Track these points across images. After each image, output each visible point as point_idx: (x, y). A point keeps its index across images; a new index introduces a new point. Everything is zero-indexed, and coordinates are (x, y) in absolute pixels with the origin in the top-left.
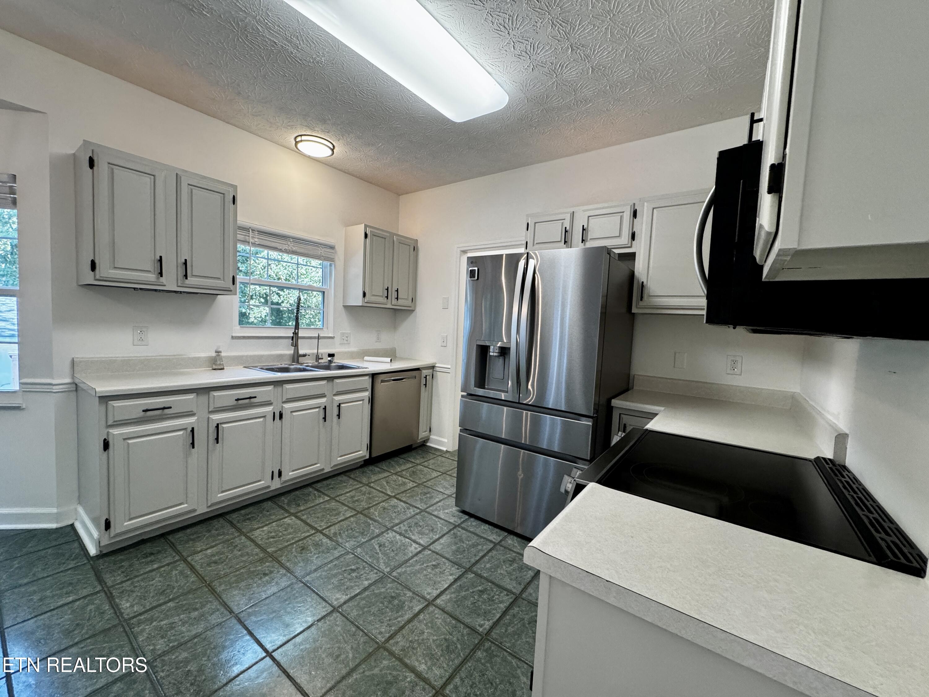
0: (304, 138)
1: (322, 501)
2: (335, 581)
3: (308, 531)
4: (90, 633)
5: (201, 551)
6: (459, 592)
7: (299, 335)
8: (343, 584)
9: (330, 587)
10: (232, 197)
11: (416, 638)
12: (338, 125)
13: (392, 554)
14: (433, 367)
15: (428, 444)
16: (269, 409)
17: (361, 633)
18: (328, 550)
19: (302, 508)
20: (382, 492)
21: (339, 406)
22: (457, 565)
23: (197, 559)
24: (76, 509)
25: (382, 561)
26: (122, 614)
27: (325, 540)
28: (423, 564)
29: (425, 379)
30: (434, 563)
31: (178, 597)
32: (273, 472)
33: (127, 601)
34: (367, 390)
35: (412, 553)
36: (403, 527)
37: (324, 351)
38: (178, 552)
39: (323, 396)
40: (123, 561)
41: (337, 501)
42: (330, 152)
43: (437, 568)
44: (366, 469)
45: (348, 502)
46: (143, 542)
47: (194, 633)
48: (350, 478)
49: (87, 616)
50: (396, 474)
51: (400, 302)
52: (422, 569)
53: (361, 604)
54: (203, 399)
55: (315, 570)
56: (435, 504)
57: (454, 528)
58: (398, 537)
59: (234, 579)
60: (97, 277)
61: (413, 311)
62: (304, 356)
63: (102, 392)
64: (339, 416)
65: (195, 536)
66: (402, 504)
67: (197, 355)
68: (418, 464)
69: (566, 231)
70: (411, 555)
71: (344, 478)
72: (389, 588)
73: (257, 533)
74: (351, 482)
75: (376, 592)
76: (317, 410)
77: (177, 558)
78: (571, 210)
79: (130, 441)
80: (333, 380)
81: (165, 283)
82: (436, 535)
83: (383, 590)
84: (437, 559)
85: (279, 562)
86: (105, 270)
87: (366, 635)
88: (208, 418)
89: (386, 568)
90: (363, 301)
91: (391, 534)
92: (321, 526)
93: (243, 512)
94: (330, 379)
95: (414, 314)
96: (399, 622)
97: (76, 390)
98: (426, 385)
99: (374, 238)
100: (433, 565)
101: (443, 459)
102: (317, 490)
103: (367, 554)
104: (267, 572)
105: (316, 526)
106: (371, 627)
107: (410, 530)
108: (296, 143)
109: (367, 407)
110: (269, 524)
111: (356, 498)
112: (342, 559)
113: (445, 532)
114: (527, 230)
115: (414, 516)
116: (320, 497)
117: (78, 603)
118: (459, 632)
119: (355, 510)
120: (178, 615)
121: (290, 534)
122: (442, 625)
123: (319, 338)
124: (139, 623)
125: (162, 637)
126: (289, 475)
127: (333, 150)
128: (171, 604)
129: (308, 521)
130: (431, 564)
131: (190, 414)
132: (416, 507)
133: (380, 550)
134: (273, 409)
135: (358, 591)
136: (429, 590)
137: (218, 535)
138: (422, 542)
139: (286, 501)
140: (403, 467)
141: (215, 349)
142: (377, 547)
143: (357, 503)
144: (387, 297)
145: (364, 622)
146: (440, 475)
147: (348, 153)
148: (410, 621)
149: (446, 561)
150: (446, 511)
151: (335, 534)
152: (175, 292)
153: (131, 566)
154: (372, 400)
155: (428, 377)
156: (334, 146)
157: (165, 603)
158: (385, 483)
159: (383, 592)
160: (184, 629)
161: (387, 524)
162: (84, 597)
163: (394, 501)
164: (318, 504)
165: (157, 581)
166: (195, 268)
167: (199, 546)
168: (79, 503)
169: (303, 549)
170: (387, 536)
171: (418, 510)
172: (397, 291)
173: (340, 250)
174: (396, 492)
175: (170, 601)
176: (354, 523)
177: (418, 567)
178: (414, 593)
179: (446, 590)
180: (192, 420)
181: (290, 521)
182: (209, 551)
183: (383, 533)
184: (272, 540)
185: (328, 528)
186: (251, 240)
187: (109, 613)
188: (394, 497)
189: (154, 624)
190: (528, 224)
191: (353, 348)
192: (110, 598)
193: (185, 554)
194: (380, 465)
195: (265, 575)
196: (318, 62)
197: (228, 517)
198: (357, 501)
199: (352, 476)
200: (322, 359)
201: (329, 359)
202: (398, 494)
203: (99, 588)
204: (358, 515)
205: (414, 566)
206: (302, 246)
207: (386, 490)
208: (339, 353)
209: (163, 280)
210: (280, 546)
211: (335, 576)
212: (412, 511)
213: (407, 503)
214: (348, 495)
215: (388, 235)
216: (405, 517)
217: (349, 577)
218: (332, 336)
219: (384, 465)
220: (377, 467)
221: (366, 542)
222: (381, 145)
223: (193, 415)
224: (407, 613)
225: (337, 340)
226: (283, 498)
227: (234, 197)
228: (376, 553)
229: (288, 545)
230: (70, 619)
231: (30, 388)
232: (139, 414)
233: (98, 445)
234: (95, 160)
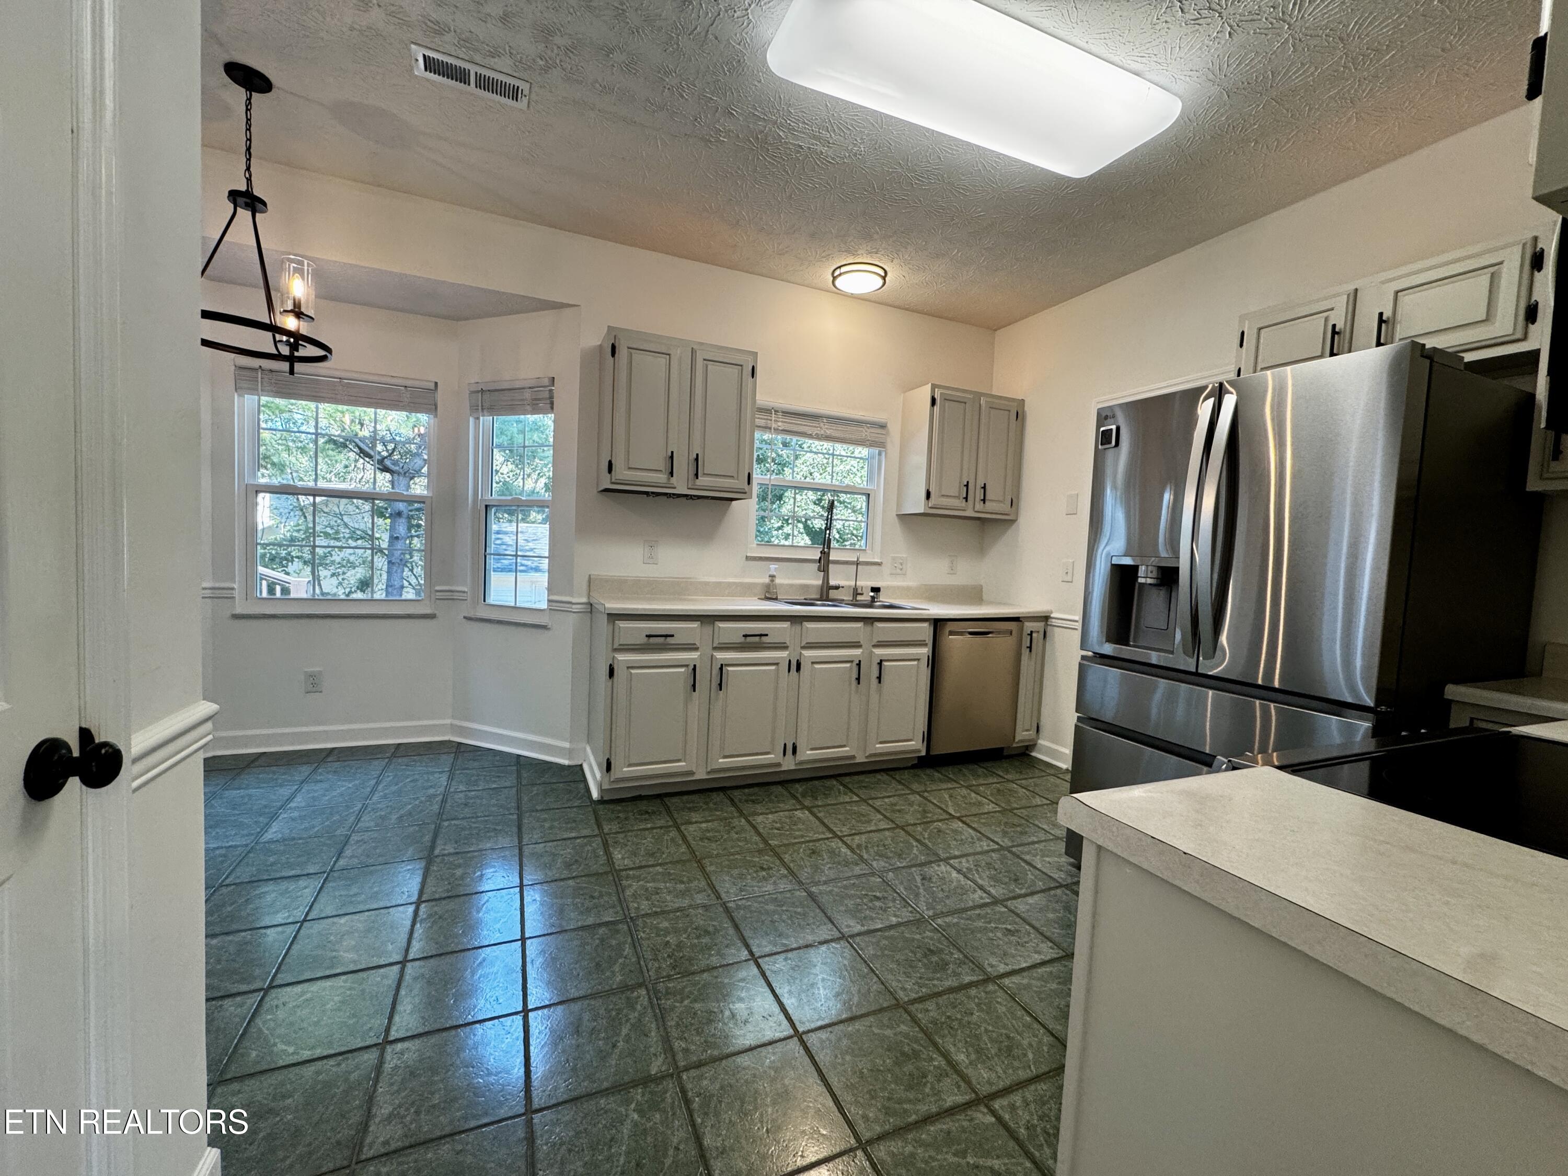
0: (843, 269)
1: (847, 799)
2: (850, 903)
3: (823, 833)
4: (586, 872)
5: (696, 822)
6: (1046, 982)
7: (831, 558)
8: (860, 911)
9: (843, 908)
10: (750, 368)
11: (959, 1016)
12: (891, 237)
13: (940, 895)
14: (1046, 618)
15: (1034, 754)
16: (784, 654)
17: (875, 979)
18: (847, 864)
19: (820, 804)
20: (942, 809)
21: (880, 664)
22: (1051, 941)
23: (691, 830)
24: (585, 749)
25: (922, 899)
26: (613, 863)
27: (844, 850)
28: (990, 922)
29: (1029, 637)
30: (1009, 927)
31: (667, 863)
32: (785, 745)
33: (620, 852)
34: (926, 645)
35: (973, 901)
36: (965, 864)
37: (866, 583)
38: (672, 817)
39: (857, 645)
40: (619, 812)
41: (869, 804)
42: (881, 282)
43: (1013, 935)
44: (919, 772)
45: (886, 809)
46: (640, 798)
47: (677, 905)
48: (894, 778)
49: (584, 855)
50: (968, 787)
51: (990, 506)
52: (986, 928)
53: (882, 944)
54: (708, 630)
55: (825, 883)
56: (1028, 844)
57: (1057, 887)
58: (954, 874)
59: (727, 863)
60: (613, 480)
61: (1013, 521)
62: (837, 588)
63: (609, 609)
64: (879, 678)
65: (691, 805)
66: (971, 831)
67: (706, 579)
68: (1008, 781)
69: (1334, 332)
70: (971, 904)
71: (884, 777)
72: (927, 937)
73: (760, 819)
74: (894, 784)
75: (907, 935)
76: (848, 665)
77: (671, 823)
78: (1351, 287)
79: (633, 671)
80: (872, 624)
81: (675, 485)
82: (1021, 889)
83: (918, 937)
84: (1016, 924)
85: (781, 859)
86: (621, 472)
87: (882, 983)
88: (712, 656)
89: (928, 909)
90: (926, 505)
91: (943, 868)
92: (841, 831)
93: (747, 791)
94: (869, 621)
95: (1016, 524)
96: (934, 985)
97: (591, 612)
98: (1030, 648)
99: (947, 404)
100: (1006, 929)
101: (1058, 781)
102: (844, 786)
103: (902, 883)
104: (765, 866)
105: (834, 829)
106: (890, 977)
107: (977, 870)
108: (834, 278)
109: (925, 673)
110: (776, 812)
111: (898, 808)
112: (864, 880)
113: (1038, 889)
114: (1241, 345)
115: (988, 852)
116: (845, 794)
117: (578, 841)
118: (1035, 1036)
119: (892, 821)
120: (665, 882)
121: (799, 830)
122: (1005, 1015)
123: (857, 563)
124: (628, 877)
125: (647, 899)
126: (807, 754)
127: (884, 278)
128: (659, 869)
129: (826, 821)
130: (1004, 926)
131: (692, 648)
132: (993, 841)
133: (923, 884)
134: (789, 655)
135: (880, 926)
136: (993, 961)
137: (716, 810)
138: (993, 891)
139: (800, 790)
140: (981, 781)
142: (918, 879)
143: (898, 815)
144: (966, 499)
145: (882, 966)
146: (1047, 805)
147: (907, 278)
148: (951, 990)
149: (1032, 931)
150: (1047, 859)
151: (859, 846)
152: (686, 496)
153: (626, 819)
154: (935, 662)
155: (1034, 635)
156: (886, 272)
157: (653, 866)
158: (947, 796)
159: (918, 940)
160: (668, 898)
161: (940, 852)
162: (584, 837)
163: (958, 825)
164: (841, 803)
165: (648, 841)
166: (708, 466)
167: (695, 817)
168: (588, 742)
169: (814, 852)
170: (937, 868)
171: (997, 847)
172: (984, 488)
173: (895, 429)
174: (964, 813)
175: (660, 865)
176: (889, 839)
177: (980, 924)
178: (966, 957)
179: (1022, 970)
180: (694, 655)
181: (801, 815)
182: (704, 825)
183: (931, 862)
184: (776, 831)
185: (850, 835)
186: (774, 426)
187: (603, 859)
188: (959, 818)
189: (641, 883)
190: (1243, 333)
191: (910, 581)
192: (606, 845)
193: (679, 821)
194: (943, 770)
195: (762, 869)
196: (855, 155)
197: (729, 792)
198: (899, 811)
199: (897, 777)
200: (862, 594)
201: (872, 594)
202: (966, 816)
203: (596, 832)
204: (898, 830)
205: (974, 921)
206: (840, 427)
207: (947, 806)
208: (888, 588)
209: (674, 480)
210: (786, 842)
211: (851, 897)
212: (985, 845)
213: (980, 833)
214: (886, 800)
215: (971, 396)
216: (971, 851)
217: (870, 904)
218: (879, 561)
219: (950, 772)
220: (939, 772)
221: (903, 867)
222: (958, 252)
223: (696, 649)
224: (950, 979)
225: (886, 569)
226: (797, 786)
227: (753, 367)
228: (916, 886)
229: (796, 843)
230: (570, 853)
231: (555, 606)
232: (643, 640)
233: (605, 671)
234: (617, 345)
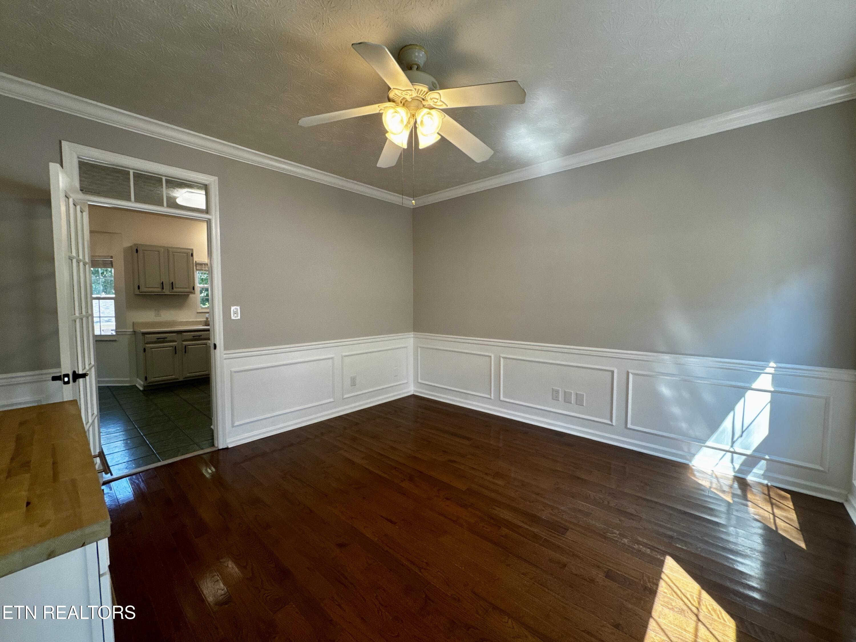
24: (137, 379)
40: (151, 393)
54: (179, 335)
60: (140, 291)
63: (142, 331)
67: (181, 320)
79: (153, 350)
81: (165, 292)
86: (143, 289)
88: (182, 343)
97: (135, 334)
131: (174, 341)
141: (205, 317)
152: (169, 295)
166: (177, 285)
168: (138, 377)
180: (175, 343)
209: (164, 290)
223: (176, 341)
227: (192, 253)
231: (119, 333)
232: (155, 340)
233: (142, 351)
234: (138, 249)
